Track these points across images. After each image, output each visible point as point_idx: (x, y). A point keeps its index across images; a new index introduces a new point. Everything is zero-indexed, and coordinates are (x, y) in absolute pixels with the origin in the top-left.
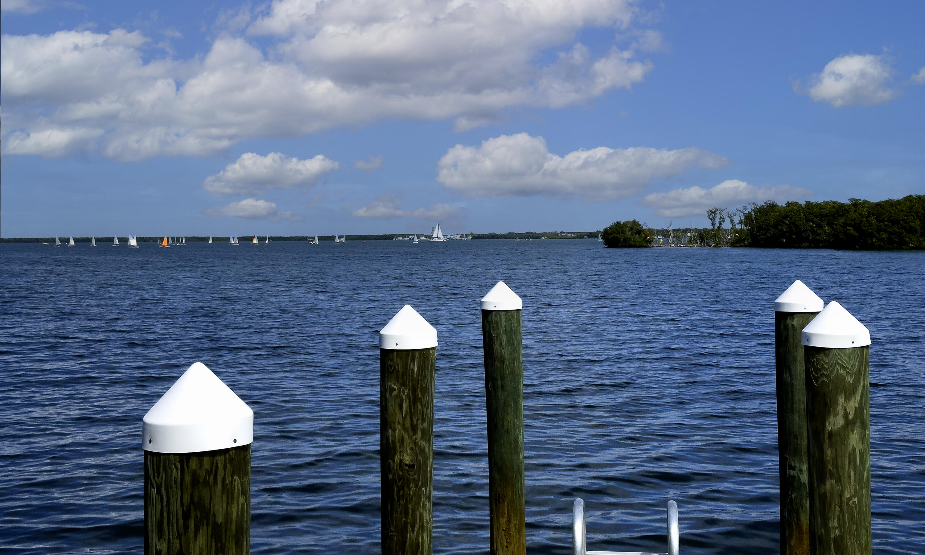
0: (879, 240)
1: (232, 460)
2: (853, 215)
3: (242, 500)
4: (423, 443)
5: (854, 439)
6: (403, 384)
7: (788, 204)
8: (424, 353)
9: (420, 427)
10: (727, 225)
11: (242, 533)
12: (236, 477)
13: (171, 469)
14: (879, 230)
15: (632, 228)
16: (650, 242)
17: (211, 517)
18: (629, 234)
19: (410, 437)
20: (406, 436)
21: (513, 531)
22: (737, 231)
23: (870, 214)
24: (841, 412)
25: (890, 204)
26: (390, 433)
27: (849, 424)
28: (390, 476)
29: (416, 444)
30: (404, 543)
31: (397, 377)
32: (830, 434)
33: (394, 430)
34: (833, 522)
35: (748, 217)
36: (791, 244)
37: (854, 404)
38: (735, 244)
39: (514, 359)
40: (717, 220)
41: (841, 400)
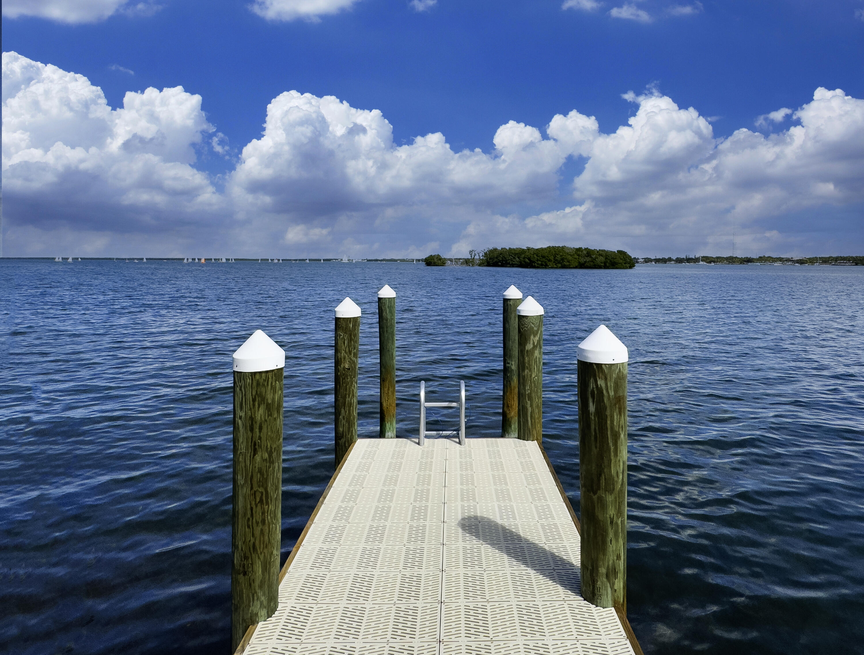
0: (538, 264)
1: (275, 374)
2: (527, 254)
3: (280, 392)
4: (354, 359)
5: (537, 353)
6: (345, 333)
7: (502, 249)
8: (355, 319)
9: (353, 352)
10: (477, 257)
11: (280, 406)
12: (277, 382)
13: (247, 379)
14: (538, 260)
15: (437, 258)
16: (445, 264)
17: (266, 400)
18: (436, 260)
19: (348, 356)
20: (346, 356)
21: (390, 393)
22: (481, 260)
23: (534, 253)
24: (532, 342)
25: (542, 249)
26: (339, 355)
27: (535, 347)
28: (339, 374)
29: (351, 359)
30: (345, 403)
31: (343, 330)
32: (527, 351)
33: (341, 353)
34: (527, 388)
35: (486, 254)
36: (503, 266)
37: (537, 338)
38: (480, 265)
39: (392, 319)
40: (473, 255)
41: (532, 337)
